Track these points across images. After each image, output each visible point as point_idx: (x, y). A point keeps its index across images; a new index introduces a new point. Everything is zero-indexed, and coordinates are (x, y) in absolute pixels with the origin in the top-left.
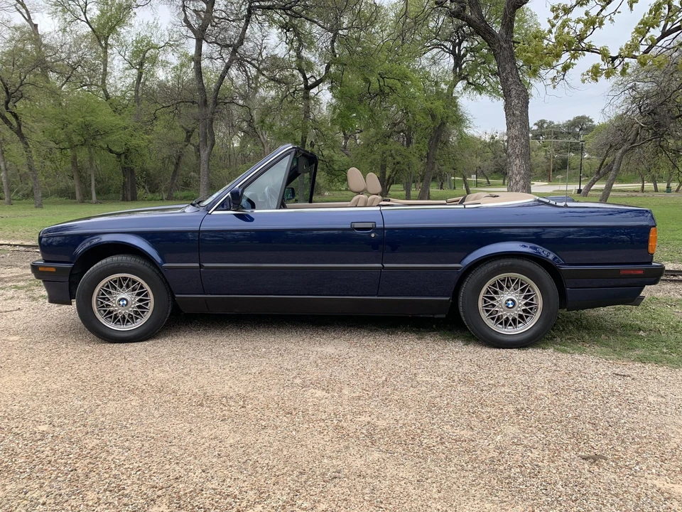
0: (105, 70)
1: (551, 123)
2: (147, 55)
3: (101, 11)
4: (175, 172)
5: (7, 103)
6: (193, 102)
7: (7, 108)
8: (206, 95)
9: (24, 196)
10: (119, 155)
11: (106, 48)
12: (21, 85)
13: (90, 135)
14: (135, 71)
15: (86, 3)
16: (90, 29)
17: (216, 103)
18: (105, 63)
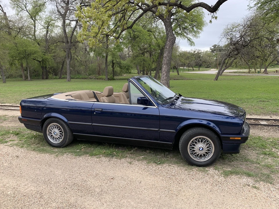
0: (35, 29)
1: (219, 46)
2: (50, 23)
3: (33, 7)
4: (62, 68)
6: (63, 42)
8: (68, 39)
9: (7, 77)
10: (40, 62)
11: (35, 21)
13: (26, 55)
14: (45, 30)
15: (26, 4)
16: (29, 14)
17: (71, 42)
18: (35, 26)
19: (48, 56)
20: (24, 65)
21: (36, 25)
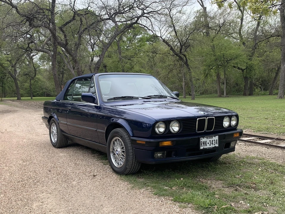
0: (242, 23)
4: (275, 78)
5: (181, 50)
7: (181, 53)
10: (243, 70)
11: (243, 11)
12: (187, 40)
18: (242, 20)
19: (256, 61)
20: (222, 77)
21: (244, 17)
